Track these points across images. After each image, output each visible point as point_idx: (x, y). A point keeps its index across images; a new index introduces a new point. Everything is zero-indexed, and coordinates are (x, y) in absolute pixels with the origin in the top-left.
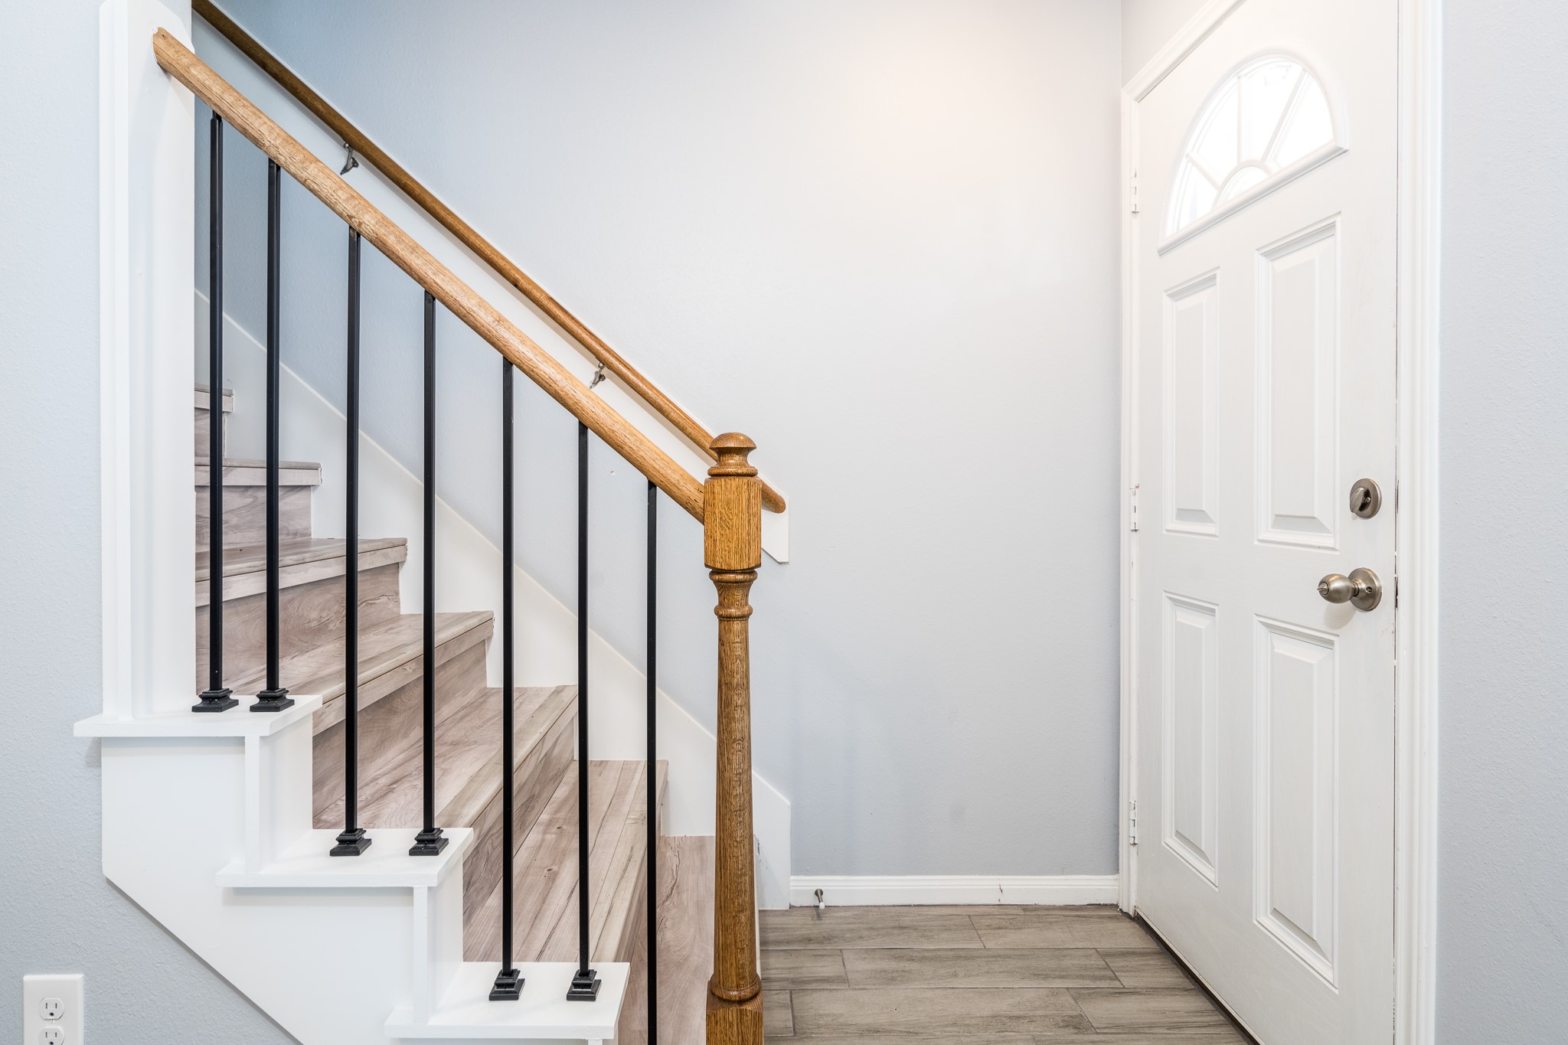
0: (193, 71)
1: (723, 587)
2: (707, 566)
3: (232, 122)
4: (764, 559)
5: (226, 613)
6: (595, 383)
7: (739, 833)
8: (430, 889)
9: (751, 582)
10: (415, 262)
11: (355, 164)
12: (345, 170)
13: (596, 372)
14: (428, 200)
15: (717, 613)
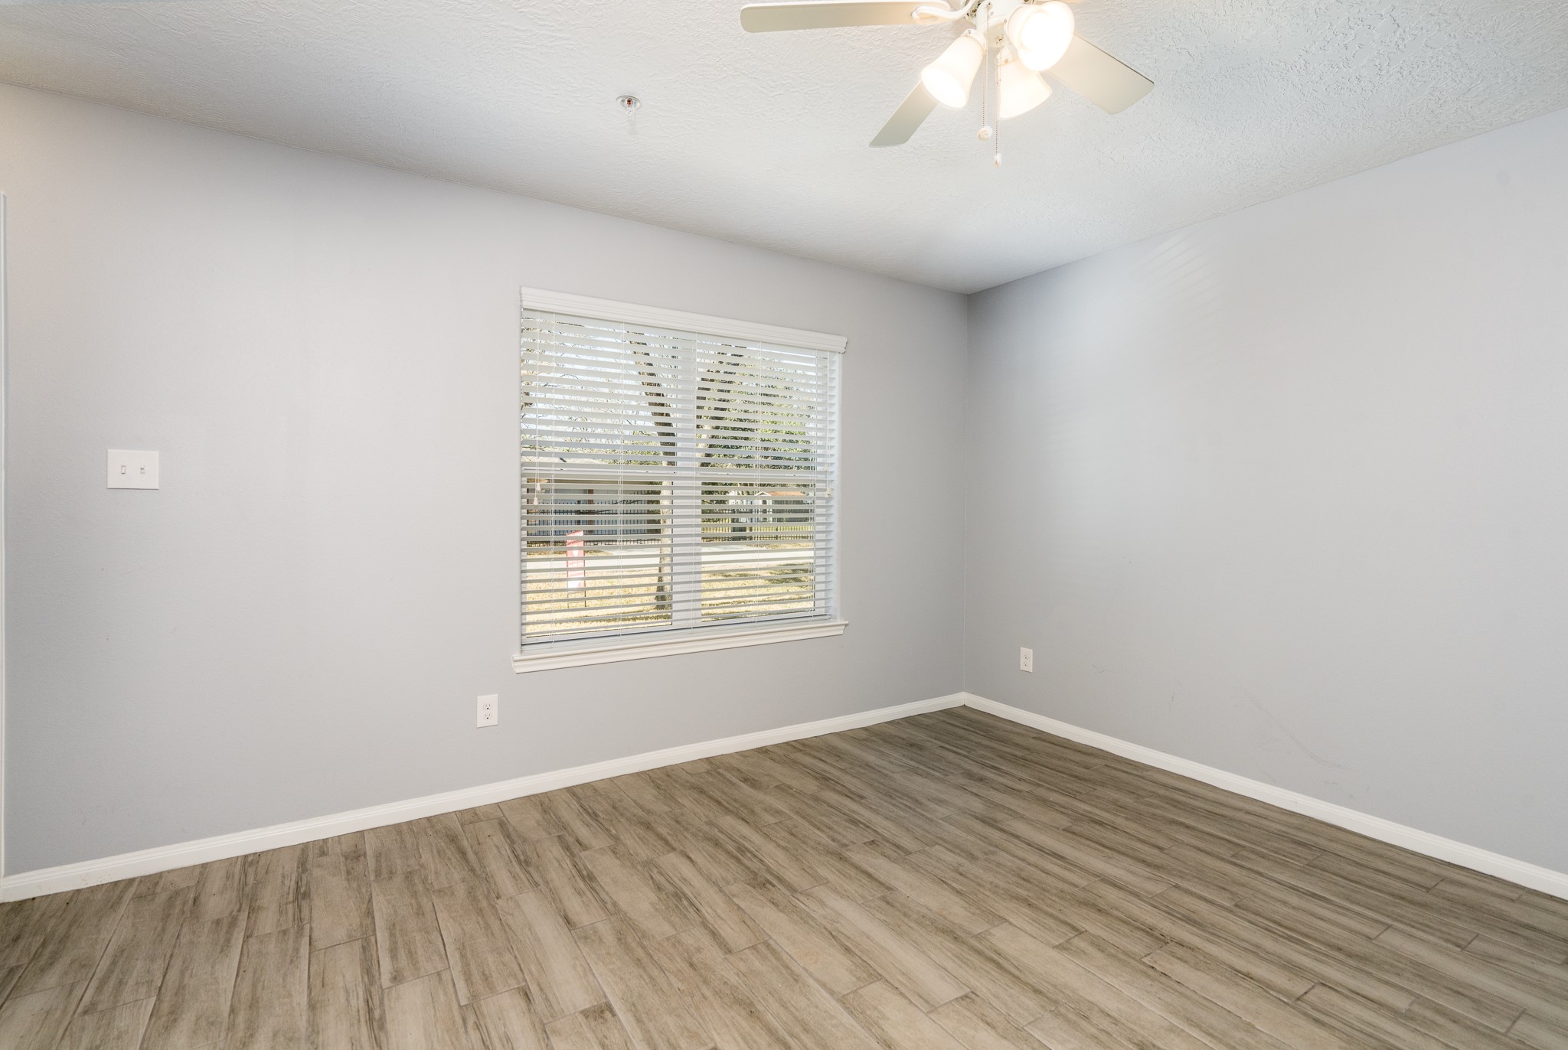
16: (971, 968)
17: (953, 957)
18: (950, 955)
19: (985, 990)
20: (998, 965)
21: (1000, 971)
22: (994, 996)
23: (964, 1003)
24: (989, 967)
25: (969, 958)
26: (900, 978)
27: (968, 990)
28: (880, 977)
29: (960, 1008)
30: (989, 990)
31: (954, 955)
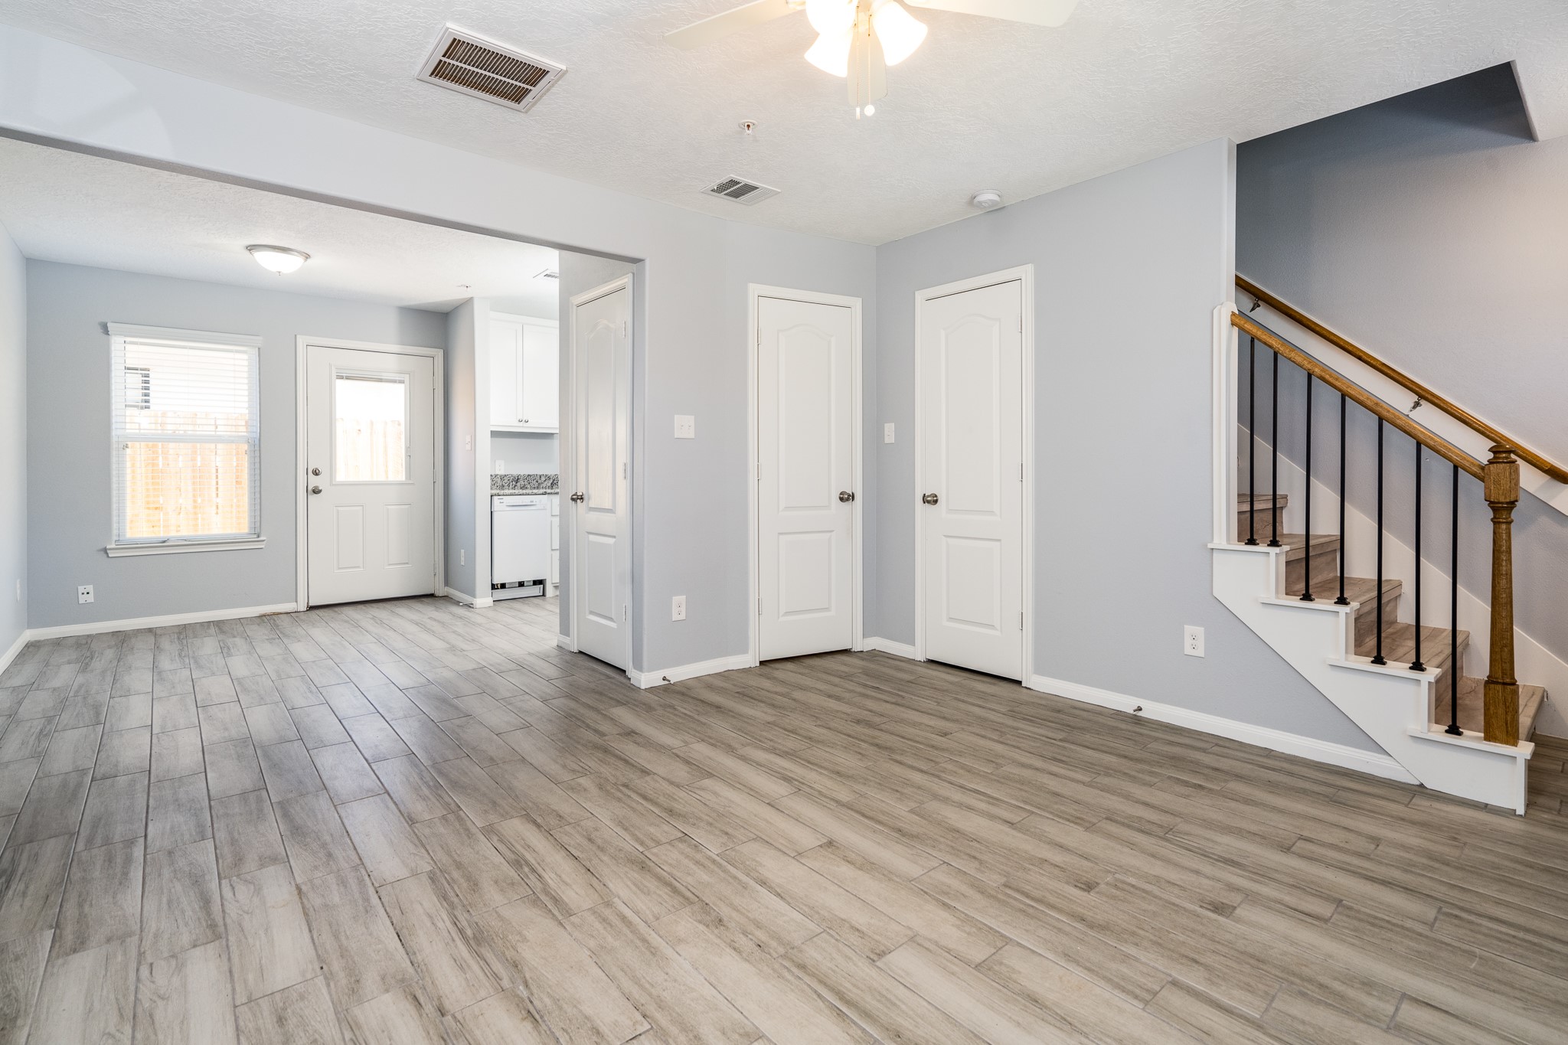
0: (1246, 325)
1: (1494, 510)
2: (1486, 500)
3: (1259, 339)
4: (1522, 496)
5: (1255, 515)
6: (1414, 408)
7: (1504, 614)
8: (1346, 613)
9: (1512, 508)
10: (1338, 384)
11: (1259, 306)
12: (1253, 309)
13: (1416, 402)
14: (1304, 321)
15: (1492, 520)
16: (875, 989)
17: (897, 1002)
18: (903, 1007)
19: (860, 964)
20: (841, 996)
21: (841, 989)
22: (850, 958)
23: (883, 948)
24: (853, 994)
25: (879, 1005)
26: (956, 969)
27: (878, 964)
28: (978, 967)
29: (886, 943)
30: (855, 965)
31: (898, 1007)
